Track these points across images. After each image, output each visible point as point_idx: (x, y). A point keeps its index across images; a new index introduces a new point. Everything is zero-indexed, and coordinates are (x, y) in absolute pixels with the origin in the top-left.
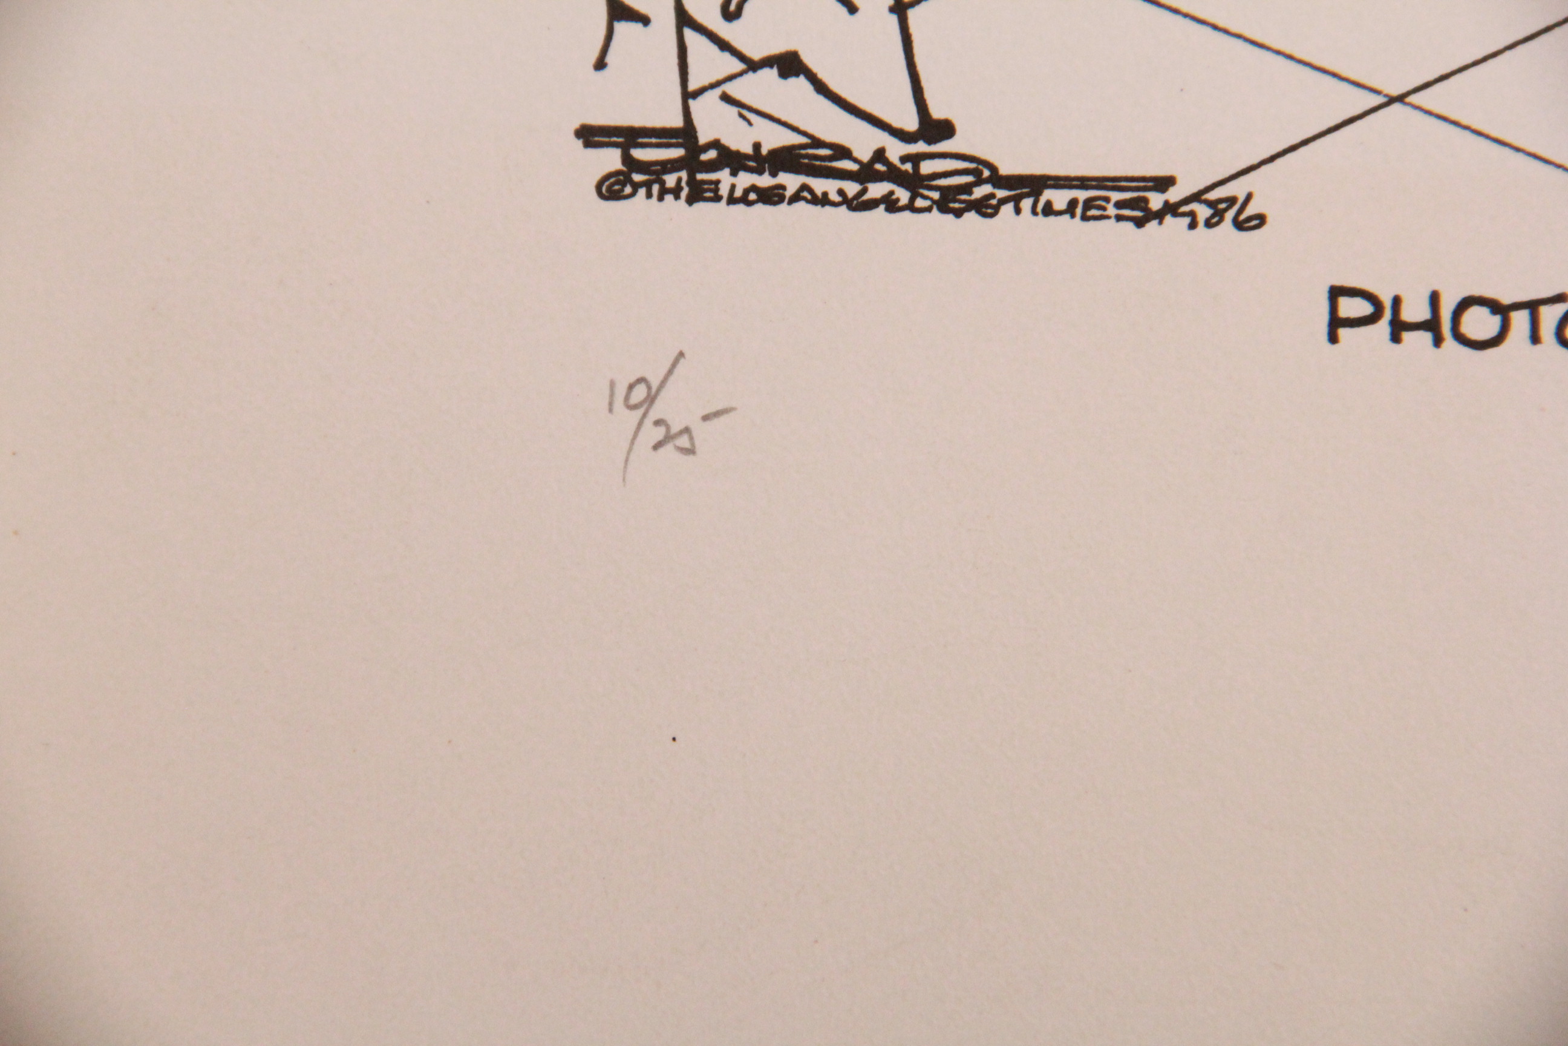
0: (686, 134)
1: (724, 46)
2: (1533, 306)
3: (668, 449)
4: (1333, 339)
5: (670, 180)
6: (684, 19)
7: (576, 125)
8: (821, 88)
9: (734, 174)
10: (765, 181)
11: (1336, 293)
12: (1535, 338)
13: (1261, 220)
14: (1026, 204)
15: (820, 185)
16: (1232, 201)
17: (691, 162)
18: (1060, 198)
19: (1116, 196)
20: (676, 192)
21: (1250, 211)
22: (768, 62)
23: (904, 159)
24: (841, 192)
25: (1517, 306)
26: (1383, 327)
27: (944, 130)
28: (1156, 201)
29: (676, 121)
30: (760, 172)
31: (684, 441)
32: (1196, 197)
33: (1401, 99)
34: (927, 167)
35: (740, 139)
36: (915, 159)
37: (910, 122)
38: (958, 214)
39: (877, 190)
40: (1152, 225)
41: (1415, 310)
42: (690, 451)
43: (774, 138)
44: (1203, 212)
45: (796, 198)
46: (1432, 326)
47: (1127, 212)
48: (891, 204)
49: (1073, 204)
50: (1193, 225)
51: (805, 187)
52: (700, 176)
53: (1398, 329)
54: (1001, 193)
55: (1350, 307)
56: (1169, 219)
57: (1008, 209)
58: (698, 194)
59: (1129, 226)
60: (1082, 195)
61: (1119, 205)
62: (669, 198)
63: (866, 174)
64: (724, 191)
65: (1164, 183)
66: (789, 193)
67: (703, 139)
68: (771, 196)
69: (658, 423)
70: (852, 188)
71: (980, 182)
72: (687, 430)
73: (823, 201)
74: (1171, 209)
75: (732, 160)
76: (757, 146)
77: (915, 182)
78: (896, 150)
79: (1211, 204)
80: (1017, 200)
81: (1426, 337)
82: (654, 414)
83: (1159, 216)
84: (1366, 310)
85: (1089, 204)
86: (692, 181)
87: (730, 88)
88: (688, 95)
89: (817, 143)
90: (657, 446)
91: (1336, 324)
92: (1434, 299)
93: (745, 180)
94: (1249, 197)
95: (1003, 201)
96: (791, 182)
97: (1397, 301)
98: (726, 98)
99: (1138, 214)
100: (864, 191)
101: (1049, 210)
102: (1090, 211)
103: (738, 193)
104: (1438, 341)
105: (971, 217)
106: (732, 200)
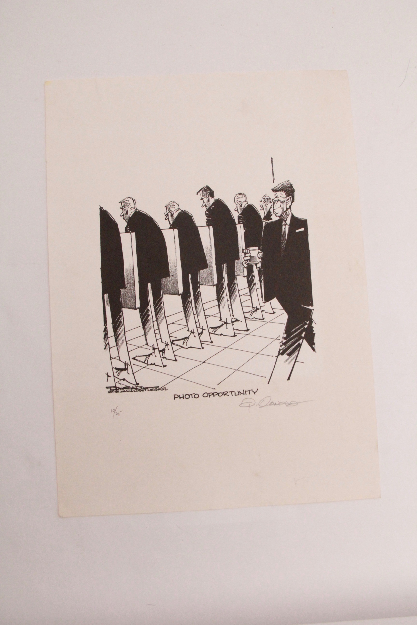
0: (115, 387)
1: (118, 378)
2: (192, 395)
3: (117, 415)
4: (175, 399)
5: (115, 391)
6: (114, 376)
7: (106, 387)
8: (127, 381)
9: (120, 390)
10: (123, 390)
11: (174, 395)
12: (192, 397)
13: (167, 389)
14: (146, 390)
15: (128, 390)
16: (164, 388)
17: (116, 389)
18: (149, 389)
19: (154, 388)
20: (115, 392)
21: (166, 388)
22: (122, 379)
23: (135, 387)
24: (130, 390)
25: (190, 395)
26: (179, 398)
27: (138, 384)
28: (158, 388)
29: (114, 385)
30: (122, 389)
31: (118, 414)
32: (161, 388)
33: (178, 377)
34: (137, 388)
35: (120, 387)
36: (136, 387)
37: (135, 384)
38: (140, 391)
39: (133, 390)
40: (158, 391)
41: (181, 396)
42: (119, 415)
43: (123, 386)
44: (162, 389)
45: (126, 391)
46: (183, 397)
47: (155, 390)
48: (134, 391)
49: (150, 390)
50: (161, 390)
51: (127, 390)
52: (117, 390)
53: (180, 398)
54: (144, 389)
55: (176, 396)
56: (159, 390)
57: (145, 391)
58: (117, 392)
59: (156, 391)
60: (151, 389)
61: (155, 389)
62: (115, 393)
63: (132, 389)
64: (119, 391)
65: (158, 387)
66: (125, 391)
67: (117, 387)
68: (124, 391)
69: (116, 413)
70: (131, 390)
71: (142, 388)
72: (118, 413)
73: (128, 391)
74: (159, 389)
75: (120, 389)
76: (122, 387)
77: (136, 389)
78: (134, 386)
79: (163, 388)
80: (145, 390)
81: (183, 398)
82: (116, 412)
83: (158, 390)
84: (177, 396)
85: (152, 389)
86: (116, 391)
87: (119, 382)
88: (115, 383)
89: (127, 386)
90: (116, 415)
91: (175, 398)
92: (183, 395)
93: (121, 390)
94: (166, 387)
95: (144, 390)
96: (125, 390)
97: (180, 395)
98: (119, 383)
99: (156, 390)
100: (132, 390)
101: (148, 390)
102: (152, 390)
103: (121, 391)
104: (184, 398)
105: (142, 392)
106: (120, 392)
